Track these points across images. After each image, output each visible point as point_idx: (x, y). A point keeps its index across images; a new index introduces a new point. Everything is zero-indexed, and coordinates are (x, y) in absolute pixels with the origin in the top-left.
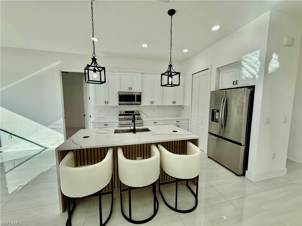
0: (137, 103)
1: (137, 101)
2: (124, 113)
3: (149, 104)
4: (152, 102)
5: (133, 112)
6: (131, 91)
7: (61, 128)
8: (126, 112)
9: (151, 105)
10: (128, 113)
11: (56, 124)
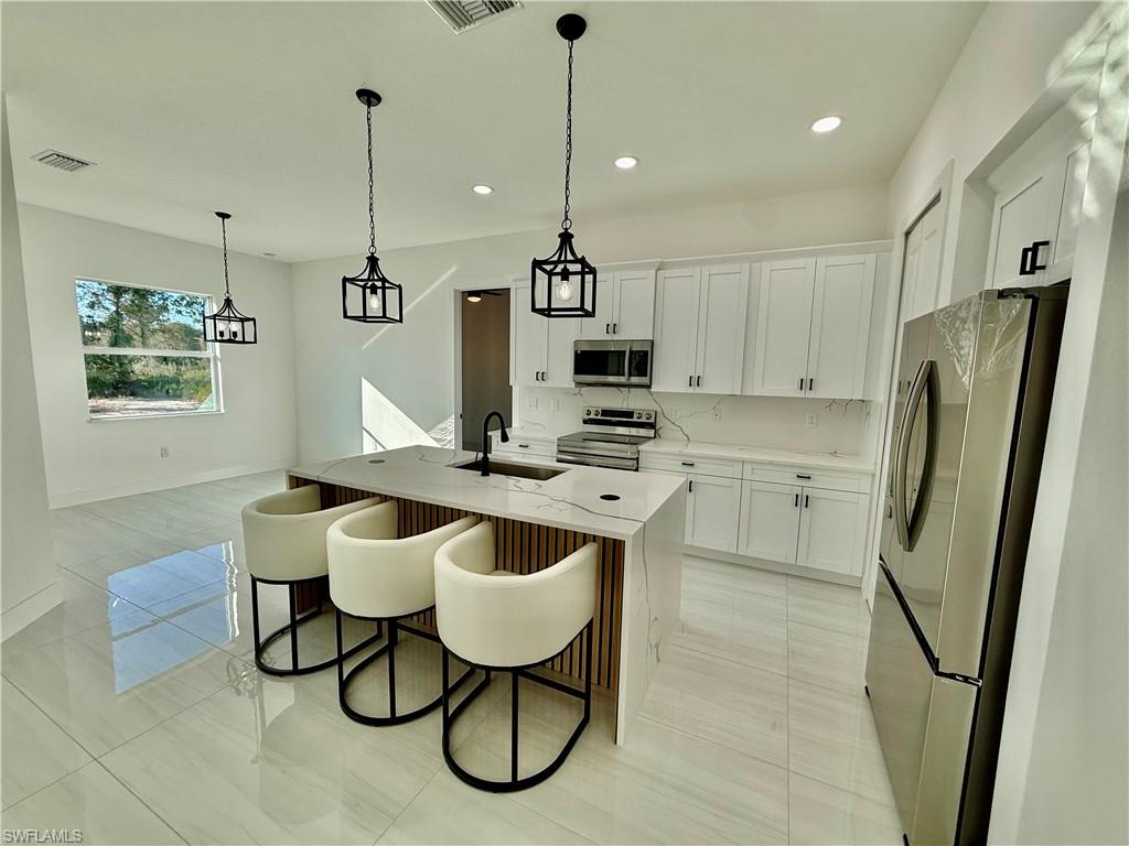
0: (635, 380)
1: (630, 375)
2: (599, 417)
3: (683, 388)
4: (696, 381)
5: (630, 414)
6: (616, 337)
7: (450, 441)
8: (605, 413)
9: (691, 390)
10: (610, 417)
11: (442, 430)
